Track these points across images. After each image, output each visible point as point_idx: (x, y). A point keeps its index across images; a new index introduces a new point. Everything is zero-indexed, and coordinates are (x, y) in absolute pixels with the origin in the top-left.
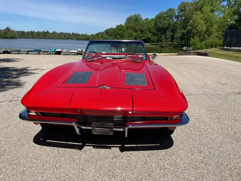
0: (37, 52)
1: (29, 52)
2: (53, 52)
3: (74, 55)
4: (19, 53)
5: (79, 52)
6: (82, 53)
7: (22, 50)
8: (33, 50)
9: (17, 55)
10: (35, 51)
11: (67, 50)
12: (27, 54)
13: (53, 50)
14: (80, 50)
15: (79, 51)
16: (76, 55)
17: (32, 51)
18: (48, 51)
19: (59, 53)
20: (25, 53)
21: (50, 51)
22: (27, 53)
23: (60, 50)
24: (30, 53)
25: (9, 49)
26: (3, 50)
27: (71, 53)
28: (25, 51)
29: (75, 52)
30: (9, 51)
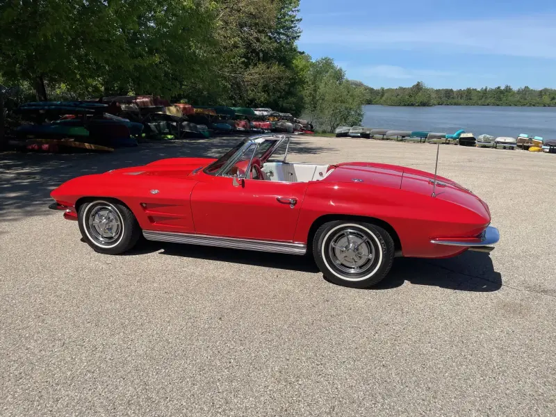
0: (418, 136)
1: (403, 137)
2: (455, 139)
3: (505, 148)
4: (385, 137)
5: (519, 142)
6: (529, 144)
7: (390, 132)
8: (411, 132)
9: (378, 141)
10: (415, 134)
11: (488, 136)
12: (401, 140)
13: (455, 135)
14: (524, 136)
15: (522, 141)
16: (512, 148)
17: (409, 136)
18: (444, 137)
19: (469, 142)
20: (396, 137)
21: (447, 136)
22: (400, 138)
23: (470, 135)
24: (406, 138)
25: (368, 130)
26: (359, 130)
27: (498, 142)
28: (395, 135)
29: (506, 141)
30: (368, 132)
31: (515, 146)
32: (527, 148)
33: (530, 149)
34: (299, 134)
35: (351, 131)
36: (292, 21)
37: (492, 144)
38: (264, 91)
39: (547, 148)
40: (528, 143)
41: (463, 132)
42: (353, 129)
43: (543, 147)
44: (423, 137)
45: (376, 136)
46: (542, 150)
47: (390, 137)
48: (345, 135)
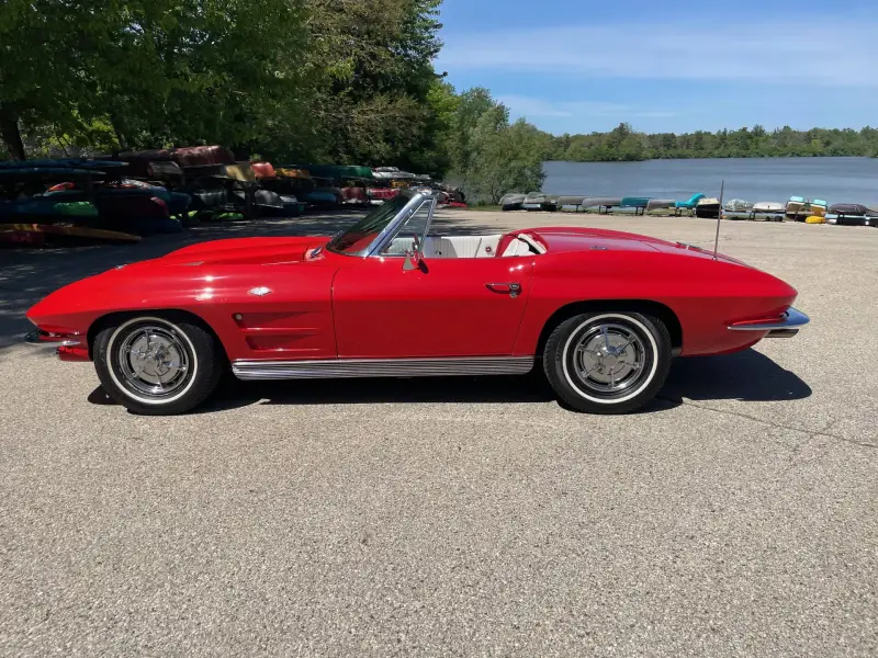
0: (632, 206)
1: (609, 207)
2: (690, 207)
3: (768, 219)
4: (580, 208)
5: (790, 210)
6: (806, 212)
7: (587, 200)
8: (621, 199)
9: (570, 215)
10: (627, 202)
11: (741, 201)
12: (606, 213)
13: (689, 202)
14: (797, 200)
15: (796, 207)
16: (780, 219)
17: (617, 205)
18: (673, 205)
19: (710, 212)
20: (597, 207)
21: (676, 203)
22: (604, 209)
23: (714, 201)
24: (613, 209)
25: (553, 198)
26: (539, 199)
27: (758, 211)
28: (594, 204)
29: (772, 208)
30: (553, 202)
31: (783, 216)
32: (802, 219)
33: (809, 219)
34: (444, 208)
35: (526, 200)
36: (427, 29)
37: (747, 214)
38: (386, 140)
39: (833, 218)
40: (803, 210)
41: (703, 197)
42: (530, 197)
43: (827, 216)
44: (641, 207)
45: (565, 207)
46: (826, 221)
47: (589, 209)
48: (517, 207)
